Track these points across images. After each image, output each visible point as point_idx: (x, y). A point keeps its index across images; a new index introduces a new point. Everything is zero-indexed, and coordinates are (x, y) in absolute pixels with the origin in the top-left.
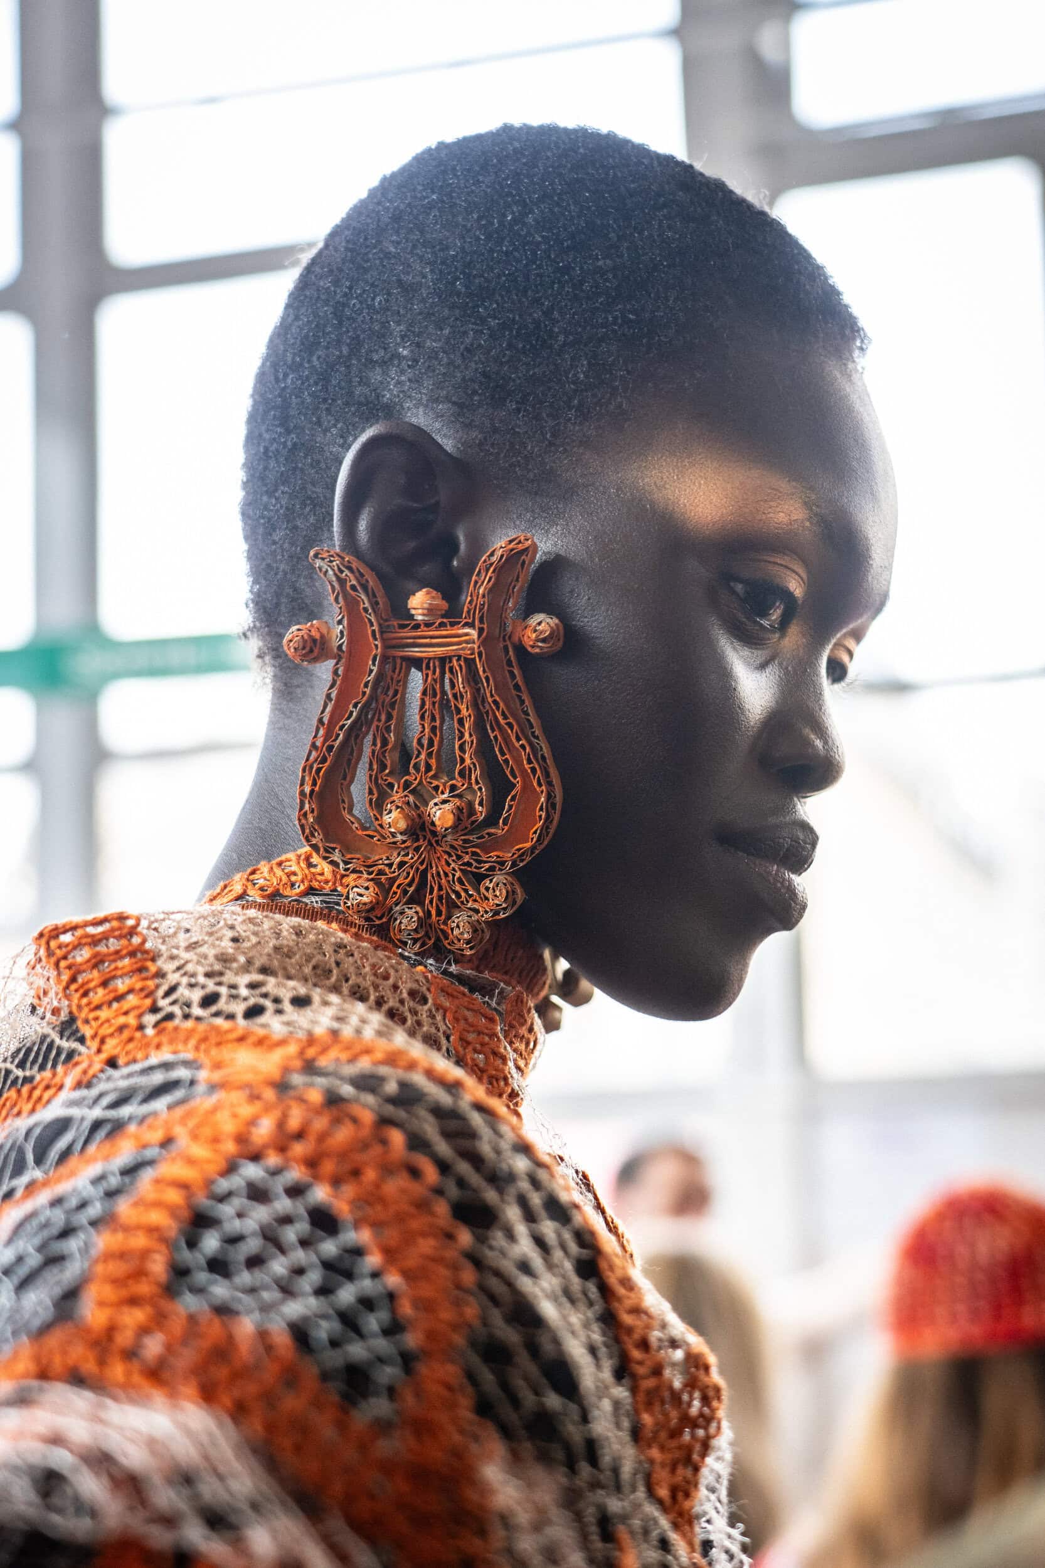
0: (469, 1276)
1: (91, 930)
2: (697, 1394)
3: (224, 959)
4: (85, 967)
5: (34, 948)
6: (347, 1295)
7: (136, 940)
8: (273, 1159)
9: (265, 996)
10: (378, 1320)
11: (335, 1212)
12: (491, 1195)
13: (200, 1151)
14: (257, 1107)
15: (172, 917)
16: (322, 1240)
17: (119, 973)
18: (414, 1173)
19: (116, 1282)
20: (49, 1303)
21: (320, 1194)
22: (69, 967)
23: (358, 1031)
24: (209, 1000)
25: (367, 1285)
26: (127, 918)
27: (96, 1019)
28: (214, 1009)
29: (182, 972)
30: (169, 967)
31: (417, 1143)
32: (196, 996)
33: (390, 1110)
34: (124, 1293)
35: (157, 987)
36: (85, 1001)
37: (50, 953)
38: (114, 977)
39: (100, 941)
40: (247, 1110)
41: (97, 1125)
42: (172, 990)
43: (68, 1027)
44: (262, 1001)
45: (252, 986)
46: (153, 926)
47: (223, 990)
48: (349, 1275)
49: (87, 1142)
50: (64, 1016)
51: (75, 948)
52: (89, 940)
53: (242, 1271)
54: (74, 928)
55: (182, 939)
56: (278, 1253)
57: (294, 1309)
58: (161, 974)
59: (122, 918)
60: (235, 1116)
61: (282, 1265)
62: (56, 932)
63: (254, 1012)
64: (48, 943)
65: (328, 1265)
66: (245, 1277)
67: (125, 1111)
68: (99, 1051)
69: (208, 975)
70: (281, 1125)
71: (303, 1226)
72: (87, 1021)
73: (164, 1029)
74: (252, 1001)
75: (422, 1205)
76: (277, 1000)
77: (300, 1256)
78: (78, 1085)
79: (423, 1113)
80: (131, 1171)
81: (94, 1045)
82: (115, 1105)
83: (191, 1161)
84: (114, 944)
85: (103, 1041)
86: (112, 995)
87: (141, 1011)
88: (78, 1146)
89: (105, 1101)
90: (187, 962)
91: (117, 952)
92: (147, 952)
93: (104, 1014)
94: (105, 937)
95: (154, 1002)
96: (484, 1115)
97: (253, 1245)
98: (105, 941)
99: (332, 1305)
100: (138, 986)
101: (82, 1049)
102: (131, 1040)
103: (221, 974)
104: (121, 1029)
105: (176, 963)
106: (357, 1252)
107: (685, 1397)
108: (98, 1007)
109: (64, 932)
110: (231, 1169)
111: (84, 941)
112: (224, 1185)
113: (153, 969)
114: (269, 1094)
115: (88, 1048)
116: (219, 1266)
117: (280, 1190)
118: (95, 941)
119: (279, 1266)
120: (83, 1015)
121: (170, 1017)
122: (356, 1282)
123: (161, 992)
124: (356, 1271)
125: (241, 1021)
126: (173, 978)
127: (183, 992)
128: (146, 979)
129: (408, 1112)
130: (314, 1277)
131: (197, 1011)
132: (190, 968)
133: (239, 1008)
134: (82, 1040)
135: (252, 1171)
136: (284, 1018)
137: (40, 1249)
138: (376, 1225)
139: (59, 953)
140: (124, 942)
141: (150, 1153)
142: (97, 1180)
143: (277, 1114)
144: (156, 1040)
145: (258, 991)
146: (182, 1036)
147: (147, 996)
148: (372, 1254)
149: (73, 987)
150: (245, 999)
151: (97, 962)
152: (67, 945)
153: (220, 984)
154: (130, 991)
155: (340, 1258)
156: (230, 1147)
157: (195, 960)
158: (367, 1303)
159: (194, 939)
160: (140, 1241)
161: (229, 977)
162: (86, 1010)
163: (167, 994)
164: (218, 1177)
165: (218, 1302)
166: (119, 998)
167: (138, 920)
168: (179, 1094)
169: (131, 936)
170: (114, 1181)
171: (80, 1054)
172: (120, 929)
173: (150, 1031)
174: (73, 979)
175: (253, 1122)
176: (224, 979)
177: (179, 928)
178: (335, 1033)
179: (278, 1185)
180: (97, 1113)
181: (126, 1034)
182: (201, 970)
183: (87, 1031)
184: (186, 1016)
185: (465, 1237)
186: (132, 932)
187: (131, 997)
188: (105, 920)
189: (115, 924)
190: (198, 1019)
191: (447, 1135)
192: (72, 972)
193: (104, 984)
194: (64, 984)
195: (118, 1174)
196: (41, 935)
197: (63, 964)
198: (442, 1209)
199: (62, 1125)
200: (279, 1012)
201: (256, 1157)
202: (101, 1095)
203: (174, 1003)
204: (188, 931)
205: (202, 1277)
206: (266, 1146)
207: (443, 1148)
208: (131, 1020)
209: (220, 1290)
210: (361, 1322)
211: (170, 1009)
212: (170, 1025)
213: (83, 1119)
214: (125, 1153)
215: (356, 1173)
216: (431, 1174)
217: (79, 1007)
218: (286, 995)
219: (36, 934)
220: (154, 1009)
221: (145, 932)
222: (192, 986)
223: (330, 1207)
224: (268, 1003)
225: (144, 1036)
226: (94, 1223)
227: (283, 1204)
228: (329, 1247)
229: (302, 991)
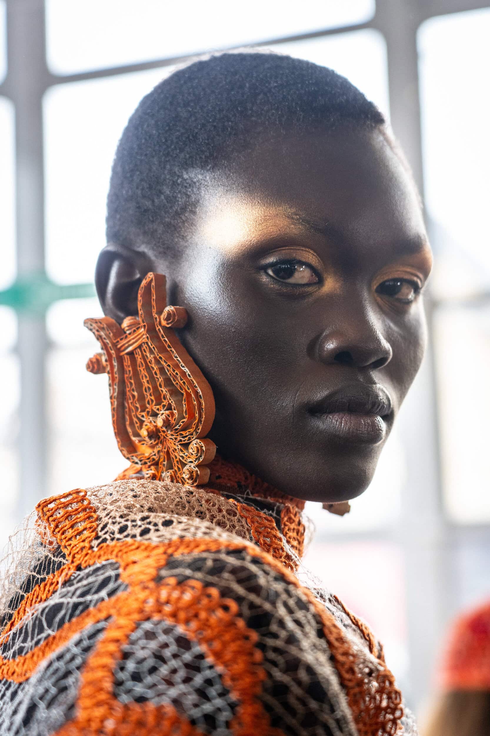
0: (258, 656)
1: (63, 500)
2: (385, 696)
3: (128, 507)
4: (61, 519)
5: (36, 513)
6: (198, 680)
7: (86, 503)
8: (156, 617)
9: (150, 523)
10: (216, 690)
11: (188, 637)
12: (267, 606)
13: (123, 621)
14: (147, 592)
15: (103, 488)
16: (184, 653)
17: (78, 520)
18: (226, 608)
19: (91, 696)
20: (62, 713)
21: (180, 630)
22: (54, 521)
23: (195, 534)
24: (122, 530)
25: (208, 673)
26: (80, 492)
27: (70, 545)
28: (125, 533)
29: (109, 517)
30: (102, 514)
31: (225, 592)
32: (116, 528)
33: (210, 578)
34: (94, 701)
35: (98, 525)
36: (63, 536)
37: (44, 514)
38: (76, 523)
39: (68, 505)
40: (142, 595)
41: (76, 606)
42: (105, 526)
43: (57, 552)
44: (148, 526)
45: (143, 519)
46: (94, 494)
47: (129, 524)
48: (198, 670)
49: (71, 616)
50: (55, 545)
51: (56, 510)
52: (62, 505)
53: (147, 676)
54: (55, 500)
55: (109, 499)
56: (162, 663)
57: (173, 692)
58: (99, 519)
59: (78, 492)
60: (137, 600)
61: (166, 670)
62: (46, 503)
63: (146, 532)
64: (42, 509)
65: (187, 666)
66: (149, 680)
67: (89, 598)
68: (73, 562)
69: (121, 517)
70: (157, 601)
71: (173, 648)
72: (65, 547)
73: (101, 547)
74: (143, 527)
75: (231, 624)
76: (156, 525)
77: (174, 663)
78: (65, 584)
79: (226, 575)
80: (92, 636)
81: (70, 558)
82: (83, 595)
83: (120, 627)
84: (75, 506)
85: (74, 557)
86: (76, 532)
87: (90, 539)
88: (67, 617)
89: (78, 592)
90: (111, 511)
91: (77, 510)
92: (91, 508)
93: (73, 542)
94: (70, 503)
95: (97, 534)
96: (258, 565)
97: (151, 662)
98: (70, 505)
99: (192, 686)
100: (88, 526)
101: (64, 561)
102: (87, 554)
103: (128, 515)
104: (82, 549)
105: (106, 512)
106: (201, 657)
107: (378, 697)
108: (70, 539)
109: (50, 503)
110: (137, 626)
111: (60, 506)
112: (134, 636)
113: (95, 516)
114: (152, 585)
115: (67, 560)
116: (136, 677)
117: (160, 631)
118: (66, 506)
119: (164, 670)
120: (63, 544)
121: (105, 540)
122: (202, 673)
123: (99, 529)
124: (202, 666)
125: (139, 538)
126: (105, 520)
127: (110, 527)
128: (92, 522)
129: (219, 577)
130: (182, 674)
131: (117, 536)
132: (112, 514)
133: (138, 531)
134: (64, 556)
135: (147, 626)
136: (159, 533)
137: (54, 685)
138: (209, 641)
139: (49, 514)
140: (80, 504)
141: (100, 625)
142: (77, 644)
143: (155, 594)
144: (98, 554)
145: (145, 522)
146: (110, 549)
147: (93, 531)
148: (208, 657)
149: (57, 530)
150: (140, 526)
151: (68, 516)
152: (52, 510)
153: (127, 520)
154: (85, 529)
155: (193, 661)
156: (136, 616)
157: (115, 510)
158: (209, 682)
159: (114, 499)
160: (100, 674)
161: (132, 517)
162: (64, 541)
163: (103, 529)
164: (131, 633)
165: (138, 695)
166: (80, 533)
167: (86, 492)
168: (111, 586)
169: (83, 501)
170: (85, 643)
171: (64, 564)
172: (76, 498)
173: (95, 549)
174: (57, 526)
175: (145, 601)
176: (129, 517)
177: (105, 494)
178: (182, 537)
179: (159, 630)
180: (75, 600)
181: (84, 552)
182: (118, 515)
183: (66, 552)
184: (113, 539)
185: (255, 636)
186: (83, 499)
187: (85, 532)
188: (70, 494)
189: (74, 495)
190: (118, 539)
191: (240, 581)
192: (55, 522)
193: (72, 527)
194: (52, 529)
195: (87, 639)
196: (39, 506)
197: (51, 519)
198: (241, 623)
199: (58, 607)
200: (157, 530)
201: (148, 619)
202: (76, 590)
203: (106, 533)
204: (111, 494)
205: (129, 684)
206: (152, 612)
207: (240, 590)
208: (86, 544)
209: (139, 689)
210: (207, 692)
211: (104, 537)
212: (104, 544)
213: (68, 603)
214: (89, 626)
215: (196, 616)
216: (233, 606)
217: (61, 540)
218: (160, 521)
219: (36, 505)
220: (97, 537)
221: (89, 498)
222: (114, 523)
223: (186, 635)
224: (151, 527)
225: (93, 551)
226: (78, 668)
227: (163, 638)
228: (187, 657)
229: (168, 518)
